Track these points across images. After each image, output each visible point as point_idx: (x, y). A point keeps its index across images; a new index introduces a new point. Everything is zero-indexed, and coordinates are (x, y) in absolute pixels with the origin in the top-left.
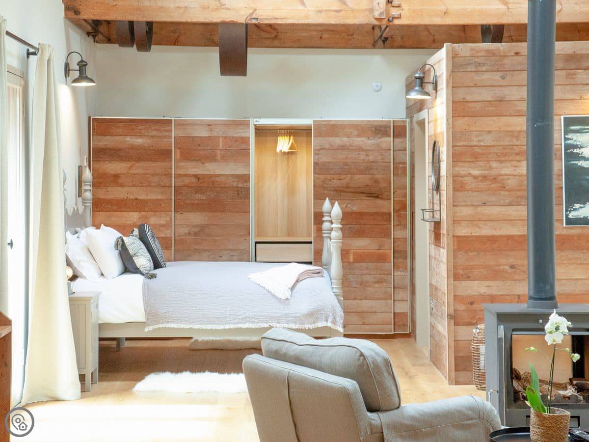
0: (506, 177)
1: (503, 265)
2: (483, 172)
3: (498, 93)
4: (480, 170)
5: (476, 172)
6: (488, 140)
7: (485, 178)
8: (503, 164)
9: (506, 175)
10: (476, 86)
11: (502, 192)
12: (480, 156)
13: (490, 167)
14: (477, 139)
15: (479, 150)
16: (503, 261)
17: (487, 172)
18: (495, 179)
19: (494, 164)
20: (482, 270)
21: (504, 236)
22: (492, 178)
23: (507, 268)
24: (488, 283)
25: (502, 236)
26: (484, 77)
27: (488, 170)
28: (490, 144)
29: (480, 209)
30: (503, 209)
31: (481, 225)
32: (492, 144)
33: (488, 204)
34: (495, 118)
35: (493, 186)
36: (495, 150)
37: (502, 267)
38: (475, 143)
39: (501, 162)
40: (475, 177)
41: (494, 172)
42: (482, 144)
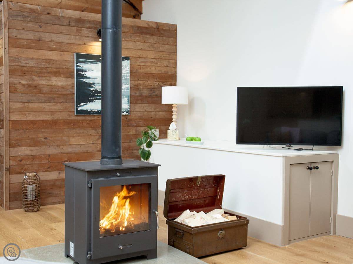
0: (42, 86)
1: (41, 137)
2: (28, 82)
3: (37, 35)
4: (27, 81)
5: (24, 82)
6: (31, 63)
7: (29, 86)
8: (40, 78)
9: (42, 85)
10: (23, 29)
11: (40, 95)
12: (27, 72)
13: (33, 79)
14: (24, 62)
15: (25, 69)
16: (40, 135)
17: (31, 82)
18: (36, 86)
19: (35, 78)
20: (28, 141)
21: (41, 121)
22: (34, 86)
23: (43, 139)
24: (31, 148)
25: (40, 120)
26: (28, 25)
27: (31, 81)
28: (32, 66)
29: (26, 104)
30: (40, 104)
31: (27, 114)
32: (34, 66)
33: (31, 101)
34: (35, 51)
35: (34, 91)
36: (36, 69)
37: (39, 139)
38: (23, 64)
39: (39, 77)
40: (23, 85)
41: (35, 83)
42: (28, 65)
